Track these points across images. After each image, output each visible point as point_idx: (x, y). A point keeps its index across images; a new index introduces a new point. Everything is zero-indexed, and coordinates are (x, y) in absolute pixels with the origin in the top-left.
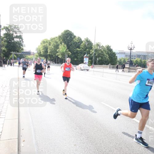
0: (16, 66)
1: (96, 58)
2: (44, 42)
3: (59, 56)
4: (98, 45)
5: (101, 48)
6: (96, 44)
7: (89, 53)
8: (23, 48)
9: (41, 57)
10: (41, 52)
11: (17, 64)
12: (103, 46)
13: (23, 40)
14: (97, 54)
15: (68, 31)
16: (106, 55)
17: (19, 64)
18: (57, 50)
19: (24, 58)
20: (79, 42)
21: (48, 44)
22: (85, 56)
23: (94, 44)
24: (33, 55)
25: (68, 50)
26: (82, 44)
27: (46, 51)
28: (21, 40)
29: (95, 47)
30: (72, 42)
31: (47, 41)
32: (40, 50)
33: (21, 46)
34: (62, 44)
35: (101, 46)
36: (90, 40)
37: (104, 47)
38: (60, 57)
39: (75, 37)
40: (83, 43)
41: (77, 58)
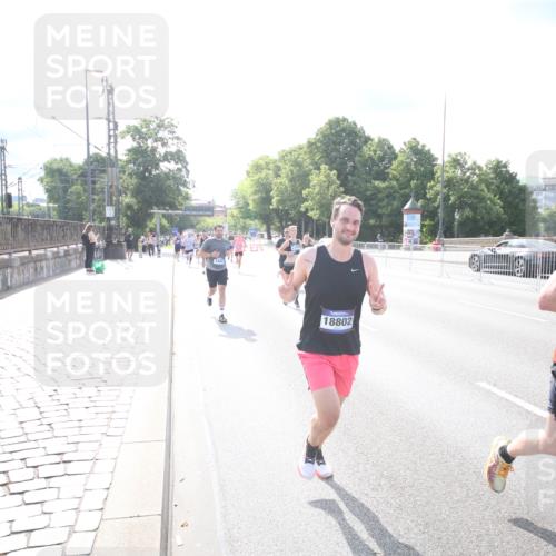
0: (167, 255)
1: (450, 210)
2: (257, 168)
3: (310, 214)
4: (456, 163)
5: (468, 174)
6: (447, 159)
7: (420, 193)
8: (190, 192)
9: (248, 222)
10: (251, 202)
11: (170, 249)
12: (475, 167)
13: (189, 167)
14: (452, 198)
15: (345, 120)
16: (489, 199)
17: (178, 248)
18: (305, 192)
19: (193, 226)
20: (382, 159)
21: (271, 172)
22: (407, 206)
23: (440, 162)
24: (222, 216)
25: (342, 189)
26: (395, 164)
27: (267, 200)
28: (180, 166)
29: (443, 171)
30: (357, 158)
31: (267, 164)
32: (244, 197)
33: (182, 188)
34: (319, 169)
35: (469, 164)
36: (423, 146)
37: (480, 168)
38: (314, 214)
39: (367, 140)
40: (400, 158)
41: (379, 216)
